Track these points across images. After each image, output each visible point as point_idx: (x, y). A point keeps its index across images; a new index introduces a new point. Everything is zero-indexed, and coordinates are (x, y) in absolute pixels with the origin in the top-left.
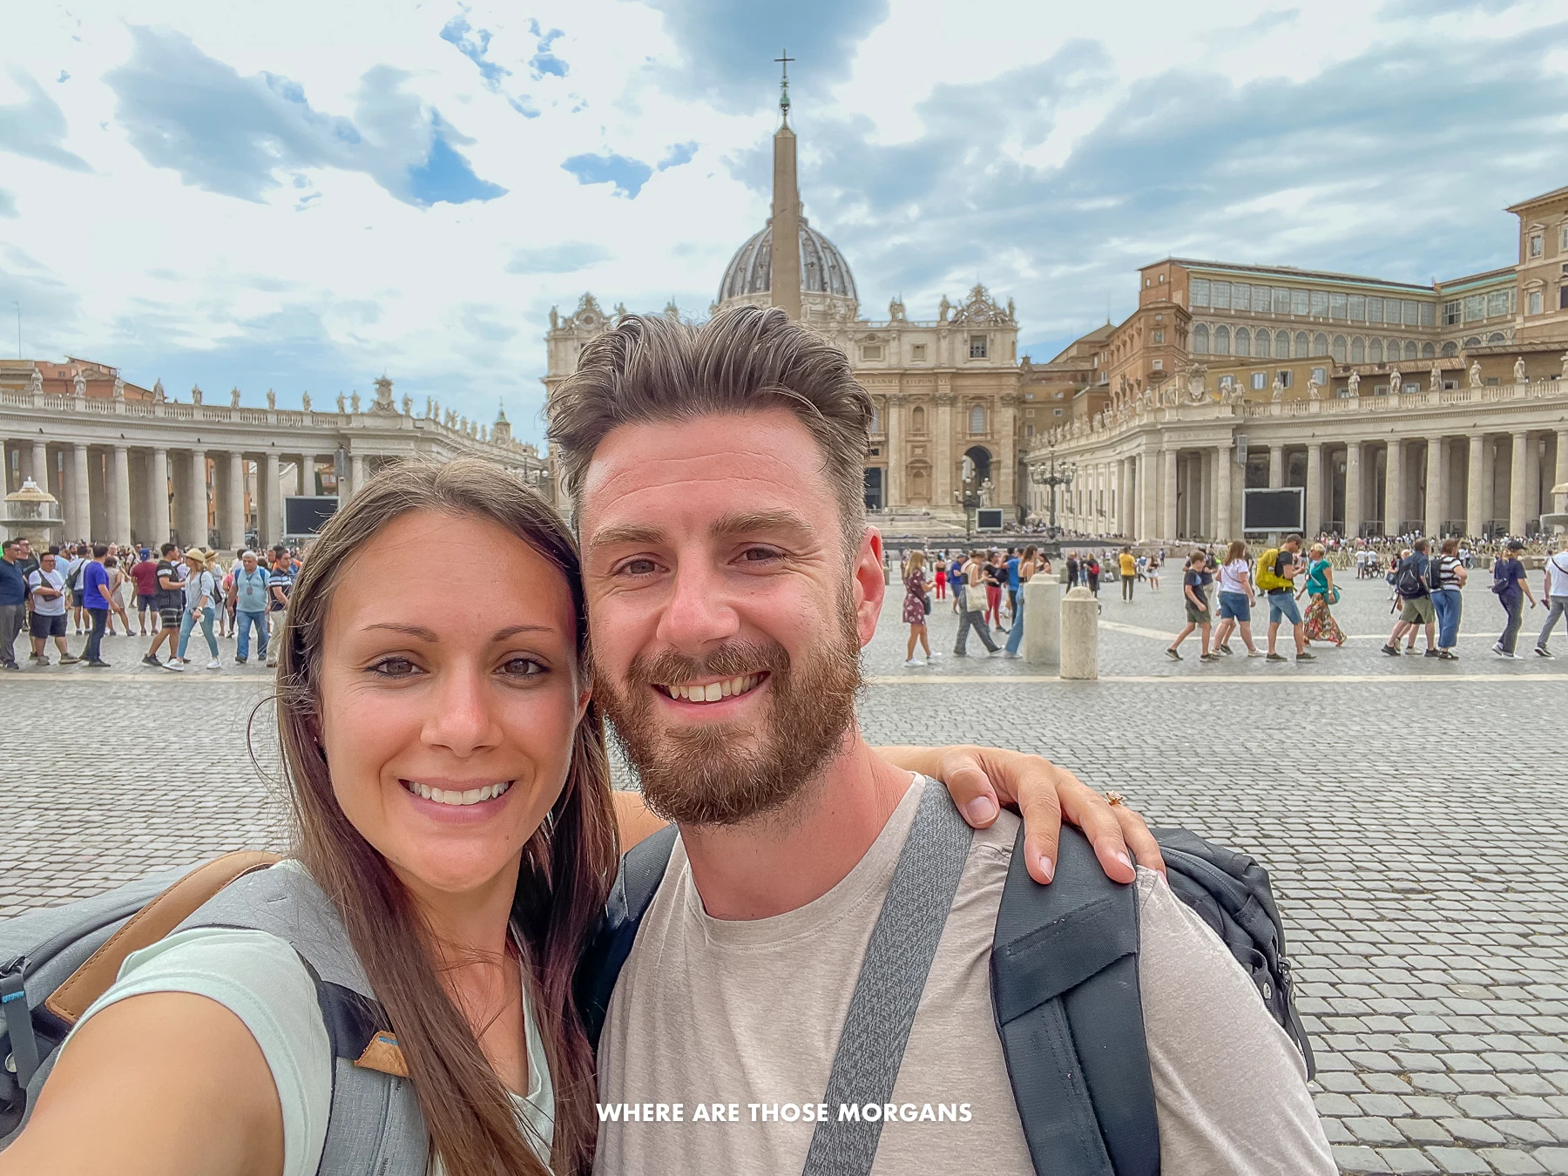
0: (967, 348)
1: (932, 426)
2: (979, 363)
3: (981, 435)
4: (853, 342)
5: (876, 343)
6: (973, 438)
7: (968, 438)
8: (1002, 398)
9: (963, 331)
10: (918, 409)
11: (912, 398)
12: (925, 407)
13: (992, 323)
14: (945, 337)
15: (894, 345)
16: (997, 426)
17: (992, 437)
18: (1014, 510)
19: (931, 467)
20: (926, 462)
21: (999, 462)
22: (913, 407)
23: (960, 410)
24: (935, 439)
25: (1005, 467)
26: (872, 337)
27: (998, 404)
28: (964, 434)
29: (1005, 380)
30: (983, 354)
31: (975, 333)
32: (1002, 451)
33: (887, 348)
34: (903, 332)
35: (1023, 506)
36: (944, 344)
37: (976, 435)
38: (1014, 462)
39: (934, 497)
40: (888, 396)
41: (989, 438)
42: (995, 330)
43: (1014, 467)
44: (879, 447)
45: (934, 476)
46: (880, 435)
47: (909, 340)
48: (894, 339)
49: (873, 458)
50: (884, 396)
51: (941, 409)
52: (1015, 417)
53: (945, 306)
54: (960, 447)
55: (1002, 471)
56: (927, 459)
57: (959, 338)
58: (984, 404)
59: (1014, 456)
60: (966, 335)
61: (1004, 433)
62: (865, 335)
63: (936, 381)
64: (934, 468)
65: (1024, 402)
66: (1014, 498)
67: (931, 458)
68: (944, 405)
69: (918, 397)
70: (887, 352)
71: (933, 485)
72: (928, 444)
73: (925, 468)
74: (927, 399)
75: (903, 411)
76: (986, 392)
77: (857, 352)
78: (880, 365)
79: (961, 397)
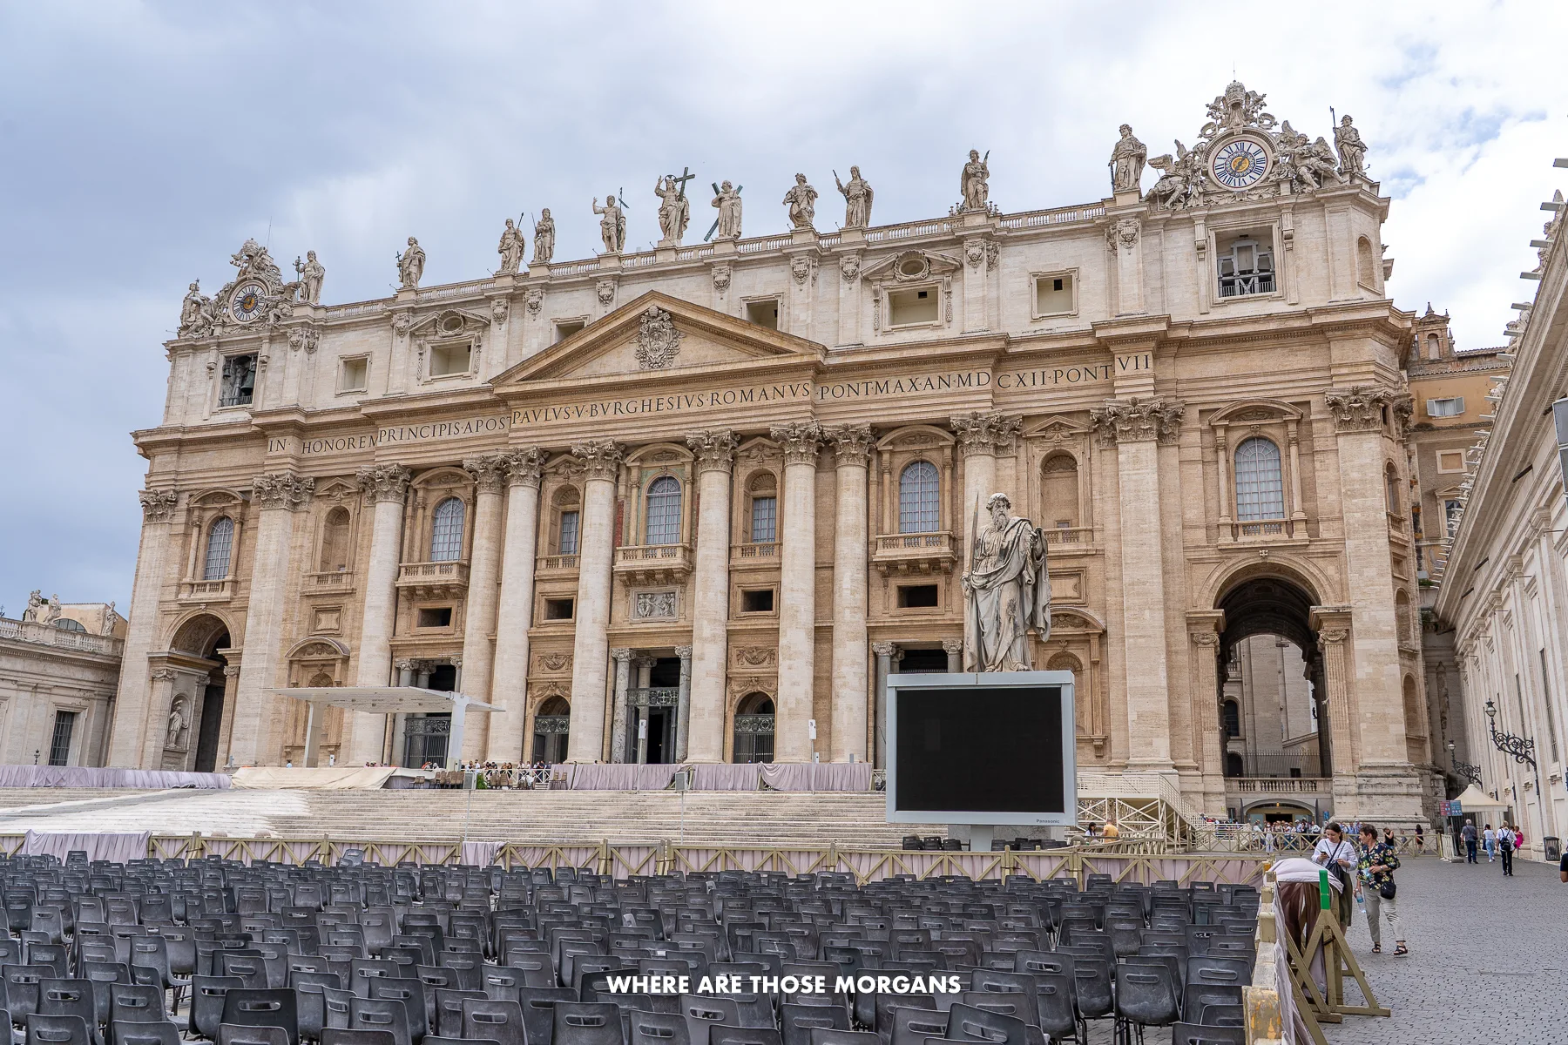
0: (1209, 270)
1: (1104, 508)
2: (1248, 308)
3: (1276, 526)
4: (857, 283)
5: (923, 280)
6: (1243, 539)
7: (1226, 539)
8: (1335, 405)
9: (1191, 221)
10: (1058, 462)
11: (1032, 429)
12: (1077, 453)
13: (1285, 189)
14: (1129, 240)
15: (973, 277)
16: (1327, 499)
17: (1314, 534)
18: (1415, 784)
19: (1103, 635)
20: (1086, 623)
21: (1344, 616)
22: (1039, 452)
23: (1196, 453)
24: (1111, 548)
25: (1367, 633)
26: (911, 261)
27: (1323, 430)
28: (1212, 529)
29: (1341, 351)
30: (1267, 281)
31: (1231, 225)
32: (1353, 578)
33: (955, 288)
34: (1005, 241)
35: (1450, 769)
36: (1128, 259)
37: (1248, 528)
38: (1402, 619)
39: (1116, 737)
40: (955, 422)
41: (1300, 535)
42: (1295, 208)
43: (1403, 634)
44: (939, 581)
45: (1114, 667)
46: (933, 540)
47: (1019, 265)
48: (975, 260)
49: (921, 615)
50: (944, 424)
51: (1127, 451)
52: (1390, 468)
53: (1130, 152)
54: (1200, 572)
55: (1358, 644)
56: (1093, 613)
57: (1179, 244)
58: (1275, 433)
59: (1402, 597)
60: (1200, 232)
61: (1353, 518)
62: (892, 257)
63: (1108, 370)
64: (1112, 639)
65: (1425, 427)
66: (1414, 741)
67: (1104, 609)
68: (1136, 434)
69: (1055, 423)
70: (955, 300)
71: (1114, 695)
72: (1093, 566)
73: (1085, 640)
74: (1081, 425)
75: (1008, 466)
76: (1284, 392)
77: (869, 308)
78: (930, 336)
79: (1193, 413)
